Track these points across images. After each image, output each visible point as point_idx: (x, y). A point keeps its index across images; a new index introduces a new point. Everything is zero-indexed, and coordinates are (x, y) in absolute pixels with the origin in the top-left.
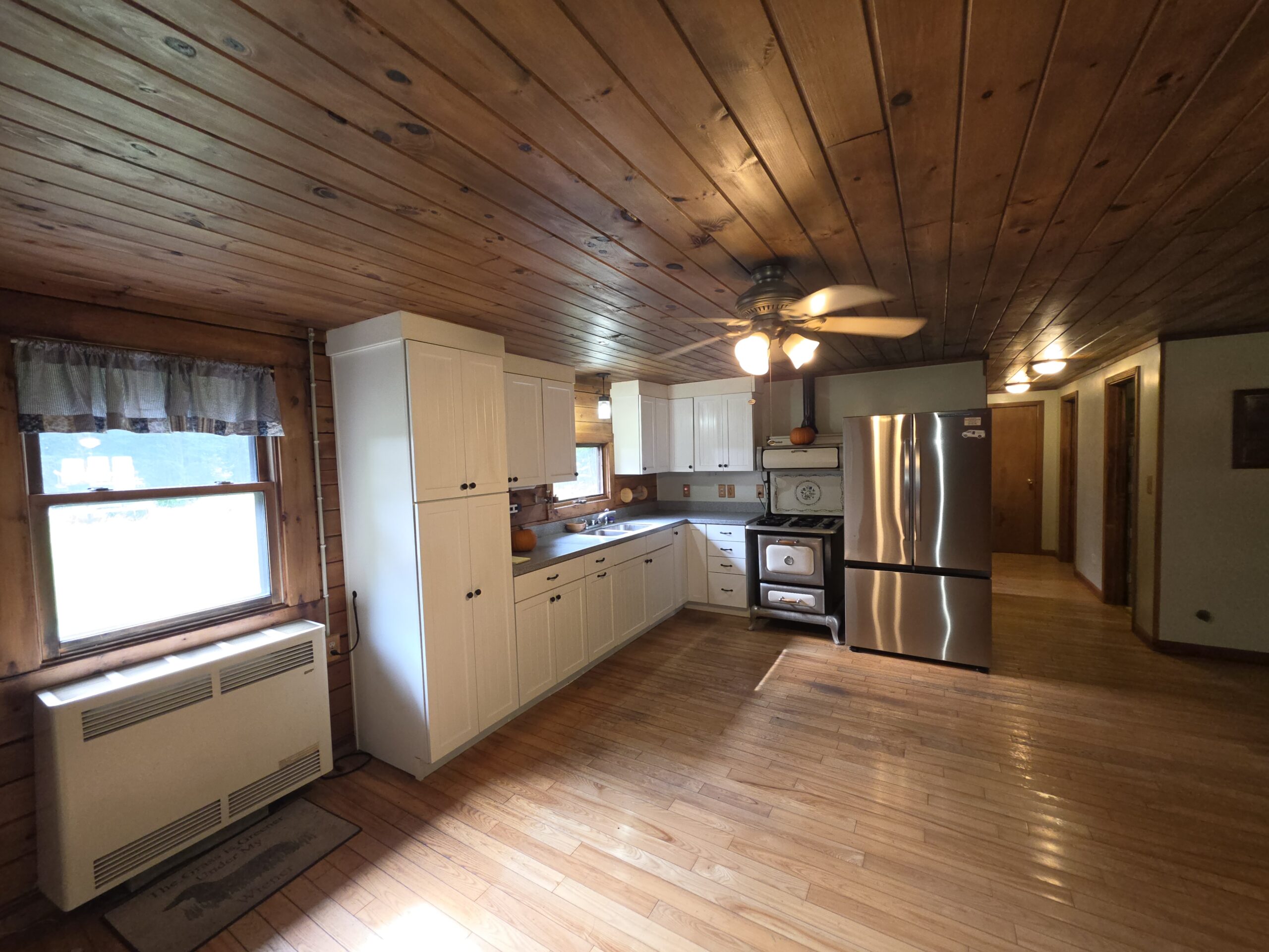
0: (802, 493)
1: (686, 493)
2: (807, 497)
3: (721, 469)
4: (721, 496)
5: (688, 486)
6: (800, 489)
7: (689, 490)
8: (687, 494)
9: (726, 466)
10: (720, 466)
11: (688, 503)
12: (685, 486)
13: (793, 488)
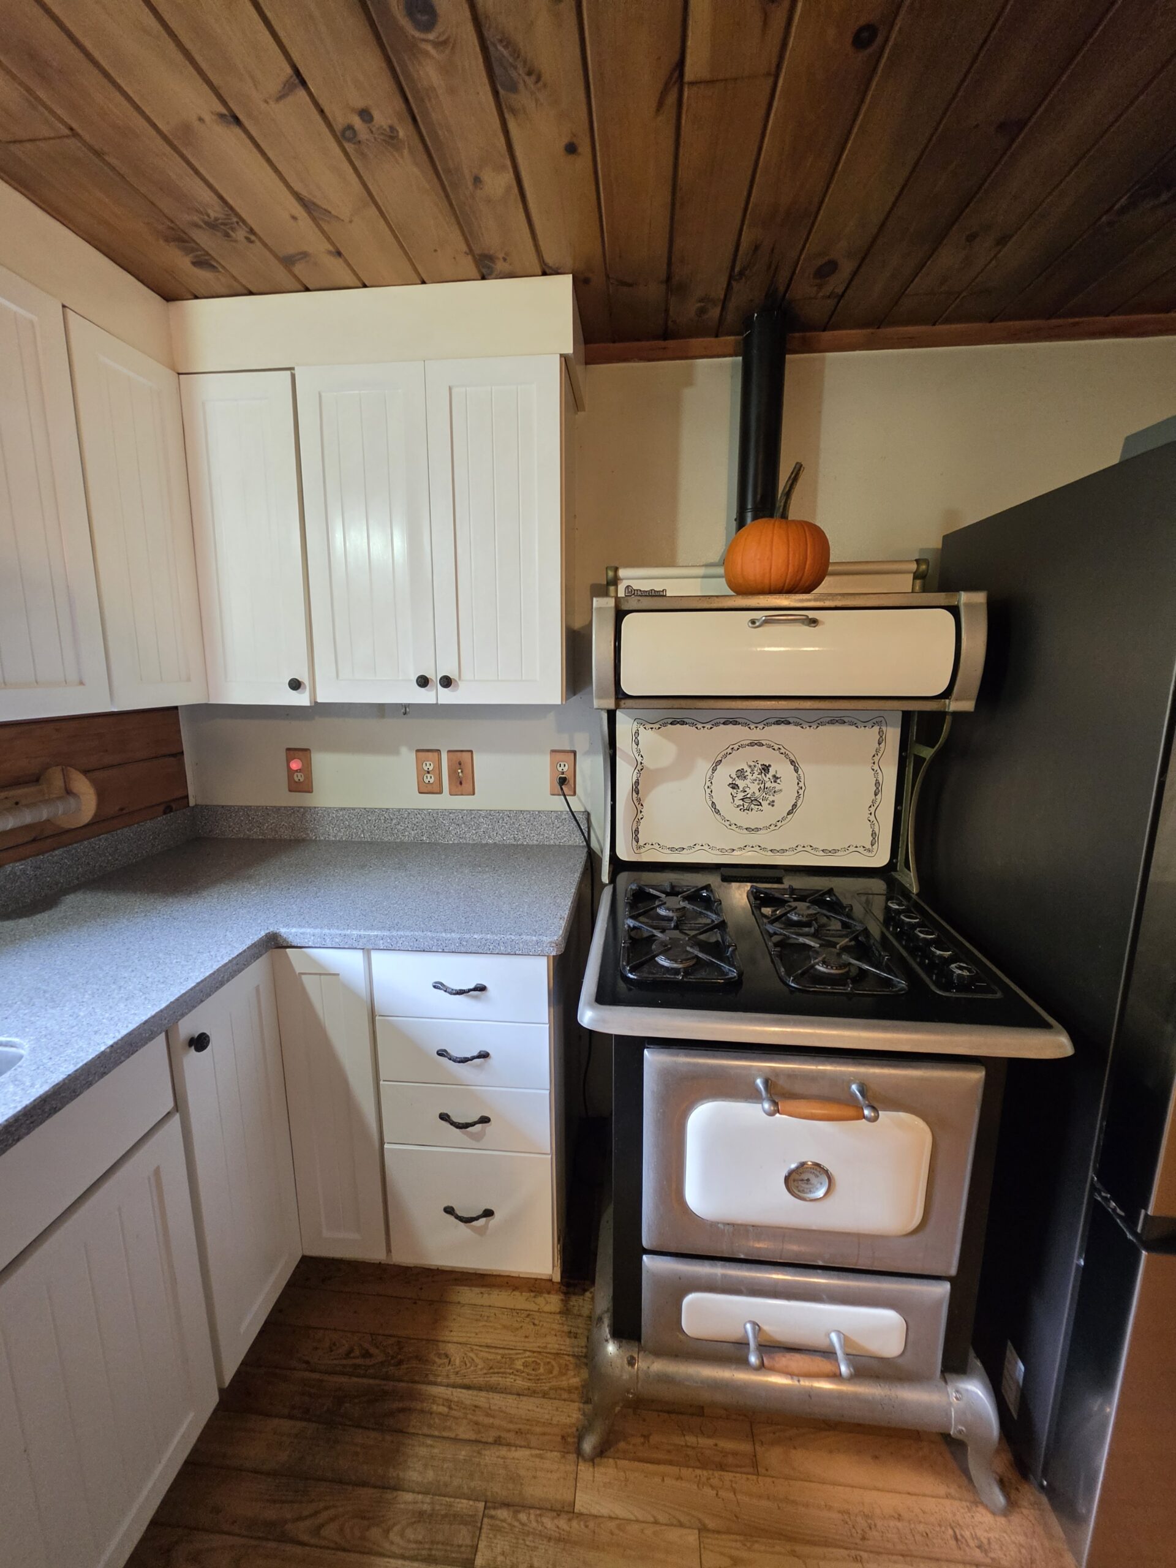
0: (734, 786)
1: (299, 777)
2: (751, 802)
3: (426, 697)
4: (425, 789)
5: (303, 753)
6: (726, 772)
7: (307, 769)
8: (301, 784)
9: (447, 682)
10: (423, 682)
11: (302, 813)
12: (292, 752)
13: (703, 767)
